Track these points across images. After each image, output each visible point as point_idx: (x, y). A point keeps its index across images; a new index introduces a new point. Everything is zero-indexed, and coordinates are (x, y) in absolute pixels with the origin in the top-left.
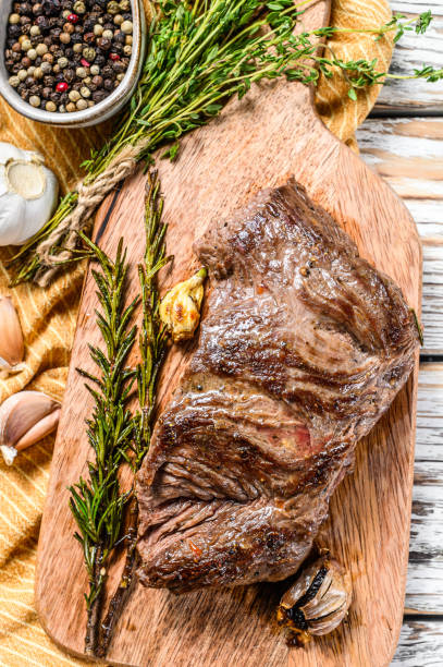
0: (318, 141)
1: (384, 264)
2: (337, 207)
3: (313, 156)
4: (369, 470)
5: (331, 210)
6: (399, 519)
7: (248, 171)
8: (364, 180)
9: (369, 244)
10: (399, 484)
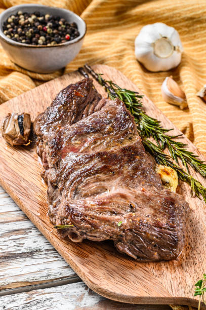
0: (183, 290)
1: (102, 263)
2: (146, 269)
3: (179, 281)
4: (34, 184)
5: (147, 265)
6: (6, 177)
7: (199, 252)
8: (146, 290)
9: (117, 265)
10: (17, 188)
